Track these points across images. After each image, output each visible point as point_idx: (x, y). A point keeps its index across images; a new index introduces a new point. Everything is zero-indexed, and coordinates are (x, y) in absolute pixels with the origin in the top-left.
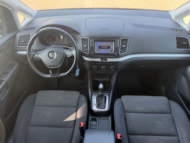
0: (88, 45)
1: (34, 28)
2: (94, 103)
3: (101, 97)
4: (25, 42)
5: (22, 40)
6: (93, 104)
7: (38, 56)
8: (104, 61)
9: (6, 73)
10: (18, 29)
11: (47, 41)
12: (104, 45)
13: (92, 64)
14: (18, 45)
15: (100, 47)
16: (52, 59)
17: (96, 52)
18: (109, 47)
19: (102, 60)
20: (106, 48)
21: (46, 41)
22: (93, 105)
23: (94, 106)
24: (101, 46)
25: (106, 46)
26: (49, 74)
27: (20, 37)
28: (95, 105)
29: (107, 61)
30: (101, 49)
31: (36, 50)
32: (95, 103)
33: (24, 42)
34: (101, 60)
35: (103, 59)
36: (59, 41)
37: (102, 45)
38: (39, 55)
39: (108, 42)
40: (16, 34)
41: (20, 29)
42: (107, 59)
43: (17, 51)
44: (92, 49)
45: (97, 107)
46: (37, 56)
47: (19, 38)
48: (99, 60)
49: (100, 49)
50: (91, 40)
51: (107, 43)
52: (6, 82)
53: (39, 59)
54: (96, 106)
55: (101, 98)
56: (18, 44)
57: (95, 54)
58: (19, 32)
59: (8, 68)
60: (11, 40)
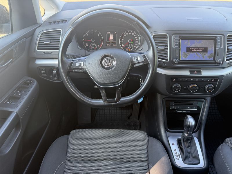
0: (167, 46)
1: (66, 21)
2: (176, 153)
3: (189, 141)
4: (51, 42)
5: (46, 41)
6: (174, 154)
7: (81, 65)
8: (196, 74)
9: (15, 98)
10: (37, 23)
11: (87, 44)
12: (196, 47)
13: (172, 80)
14: (38, 49)
15: (189, 50)
16: (107, 70)
17: (182, 58)
18: (205, 50)
19: (191, 72)
20: (200, 52)
21: (85, 44)
22: (175, 158)
23: (177, 159)
24: (191, 48)
25: (201, 48)
26: (99, 99)
27: (42, 34)
28: (179, 156)
29: (201, 74)
30: (191, 53)
31: (73, 56)
32: (178, 152)
33: (49, 42)
34: (190, 74)
35: (194, 71)
36: (107, 45)
37: (193, 46)
38: (82, 63)
39: (203, 41)
40: (35, 30)
41: (42, 23)
42: (201, 72)
43: (36, 58)
44: (175, 52)
45: (184, 160)
46: (77, 65)
47: (41, 36)
48: (187, 73)
49: (189, 53)
50: (173, 36)
51: (202, 43)
52: (17, 116)
53: (81, 71)
54: (180, 159)
55: (189, 143)
56: (38, 47)
57: (180, 61)
58: (40, 26)
59: (18, 89)
60: (26, 39)
